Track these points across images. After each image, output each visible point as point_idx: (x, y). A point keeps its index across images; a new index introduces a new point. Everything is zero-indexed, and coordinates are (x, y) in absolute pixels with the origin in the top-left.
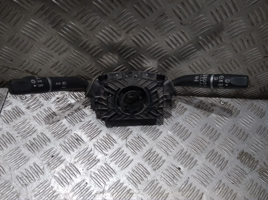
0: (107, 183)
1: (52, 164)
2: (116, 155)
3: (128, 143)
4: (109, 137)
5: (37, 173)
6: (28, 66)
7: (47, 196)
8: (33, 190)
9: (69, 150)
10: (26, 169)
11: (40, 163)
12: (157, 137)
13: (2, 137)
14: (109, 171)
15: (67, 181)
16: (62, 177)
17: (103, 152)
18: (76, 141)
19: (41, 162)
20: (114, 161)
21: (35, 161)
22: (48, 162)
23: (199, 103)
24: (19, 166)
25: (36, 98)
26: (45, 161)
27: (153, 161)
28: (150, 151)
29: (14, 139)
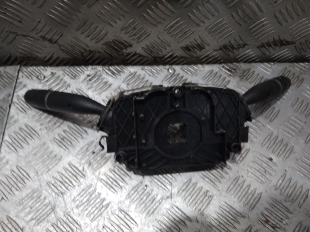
6: (44, 30)
7: (94, 206)
8: (73, 199)
23: (283, 71)
25: (59, 76)
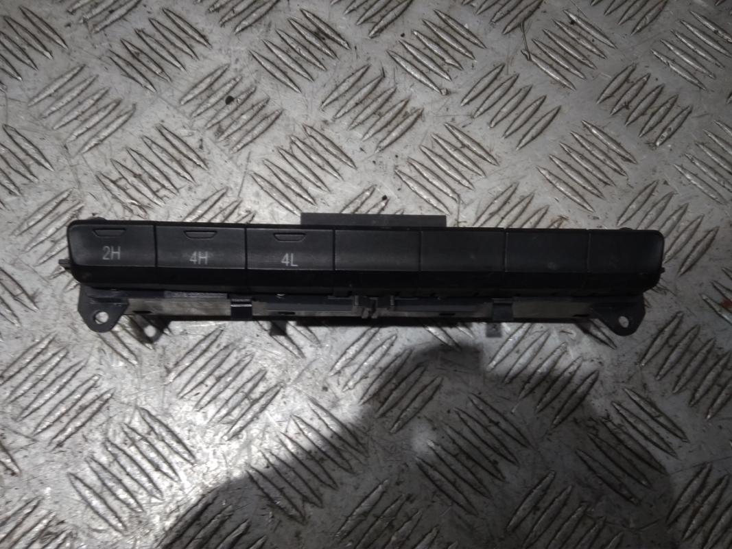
0: (466, 196)
1: (234, 128)
2: (489, 91)
3: (531, 47)
4: (450, 22)
5: (179, 163)
9: (290, 73)
10: (129, 150)
11: (184, 127)
12: (651, 21)
13: (7, 26)
14: (465, 151)
15: (306, 191)
16: (283, 177)
17: (434, 80)
18: (313, 40)
19: (187, 121)
20: (481, 114)
21: (163, 118)
22: (215, 121)
24: (102, 138)
26: (203, 115)
27: (643, 114)
28: (627, 72)
29: (55, 33)
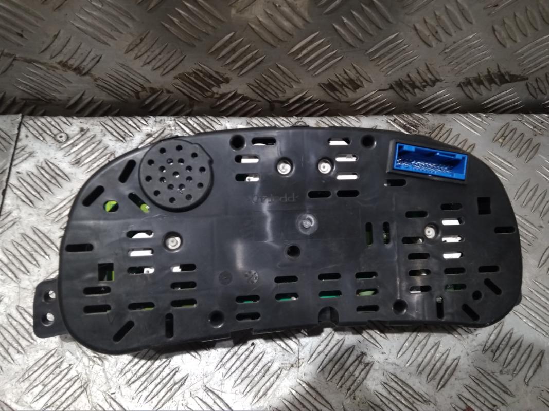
6: (65, 51)
7: (159, 383)
8: (120, 370)
23: (503, 130)
25: (95, 136)
